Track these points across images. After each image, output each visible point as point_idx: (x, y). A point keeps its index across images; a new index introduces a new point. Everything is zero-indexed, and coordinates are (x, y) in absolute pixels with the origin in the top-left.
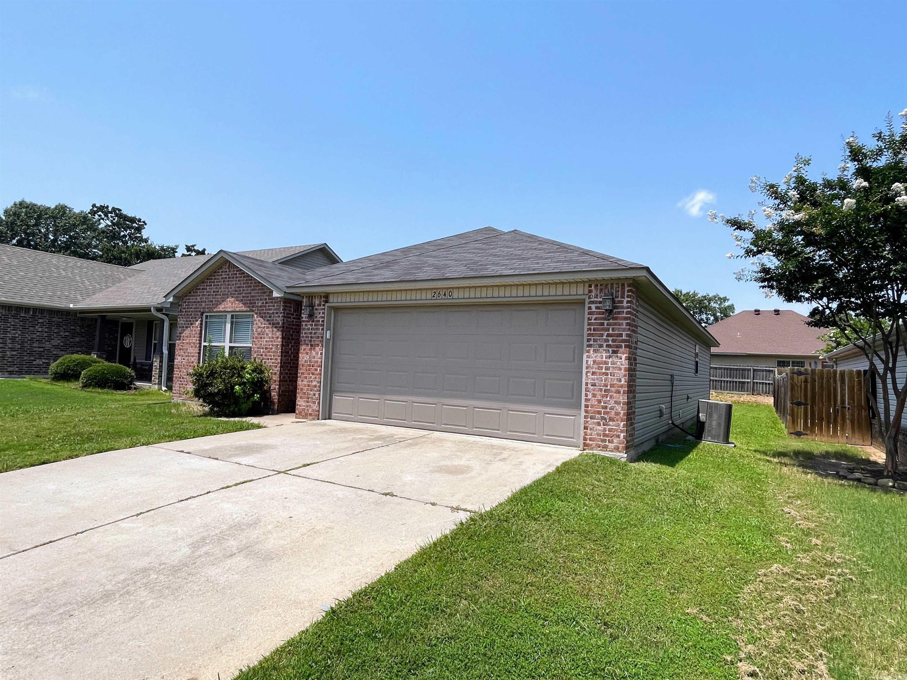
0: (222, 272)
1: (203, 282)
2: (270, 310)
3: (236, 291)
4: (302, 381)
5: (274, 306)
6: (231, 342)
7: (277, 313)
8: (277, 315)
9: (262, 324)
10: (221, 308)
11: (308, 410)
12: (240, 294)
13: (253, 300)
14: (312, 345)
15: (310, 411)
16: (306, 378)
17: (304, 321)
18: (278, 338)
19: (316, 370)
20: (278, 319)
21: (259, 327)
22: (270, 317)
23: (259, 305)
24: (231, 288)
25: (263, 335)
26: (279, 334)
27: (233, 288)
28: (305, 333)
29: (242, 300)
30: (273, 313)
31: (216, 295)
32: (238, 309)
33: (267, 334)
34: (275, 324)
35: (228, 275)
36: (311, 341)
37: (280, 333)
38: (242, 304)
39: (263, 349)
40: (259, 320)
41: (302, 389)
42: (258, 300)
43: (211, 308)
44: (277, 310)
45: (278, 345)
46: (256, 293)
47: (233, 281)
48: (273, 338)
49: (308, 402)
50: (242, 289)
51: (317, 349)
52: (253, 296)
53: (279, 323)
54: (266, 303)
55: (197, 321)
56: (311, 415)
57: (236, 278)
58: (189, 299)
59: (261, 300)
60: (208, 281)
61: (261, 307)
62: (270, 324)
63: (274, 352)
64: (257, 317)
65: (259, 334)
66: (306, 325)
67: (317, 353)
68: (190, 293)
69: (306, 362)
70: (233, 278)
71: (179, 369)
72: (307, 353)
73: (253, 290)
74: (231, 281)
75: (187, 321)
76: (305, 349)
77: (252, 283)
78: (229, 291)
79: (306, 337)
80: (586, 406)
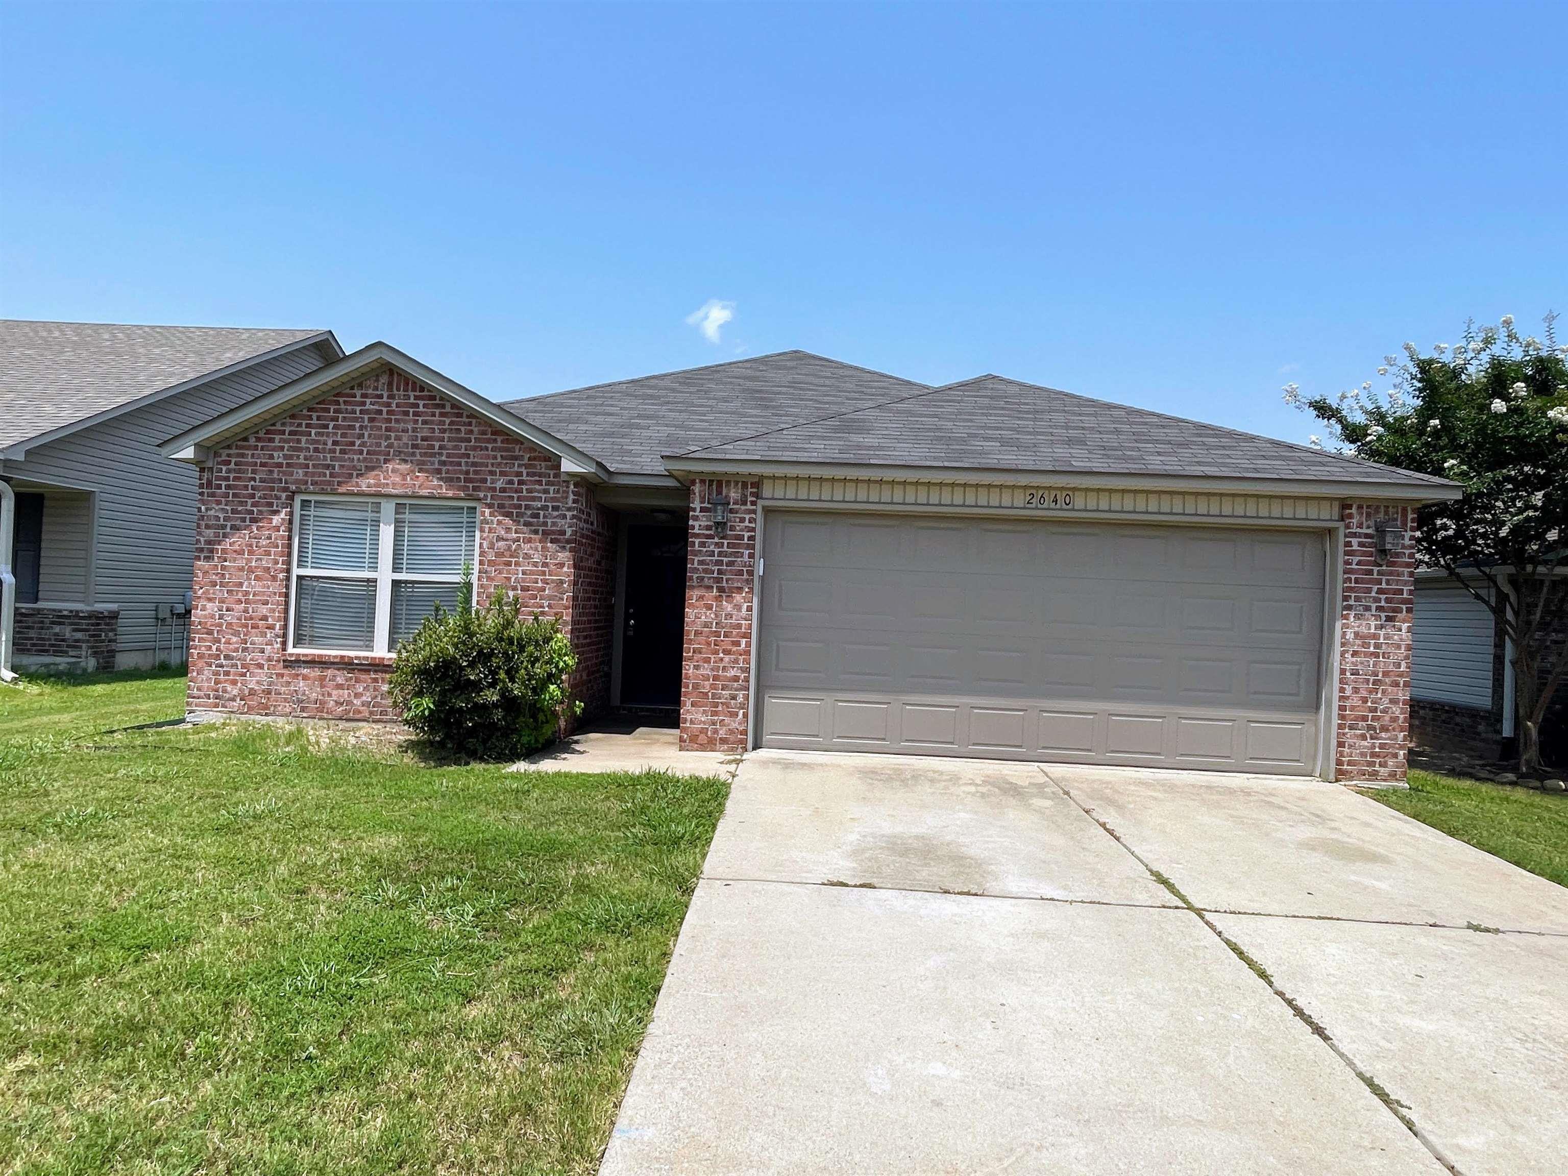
0: (364, 396)
1: (293, 416)
2: (534, 499)
3: (415, 446)
4: (697, 667)
5: (546, 492)
6: (396, 569)
7: (555, 508)
8: (556, 513)
9: (508, 530)
10: (366, 483)
11: (716, 731)
12: (433, 455)
13: (476, 472)
14: (721, 590)
15: (722, 733)
16: (707, 660)
17: (697, 536)
18: (562, 565)
19: (738, 644)
20: (561, 522)
21: (500, 539)
22: (537, 516)
23: (499, 485)
24: (398, 438)
25: (511, 556)
26: (564, 556)
27: (405, 440)
28: (701, 563)
29: (439, 471)
30: (544, 508)
31: (343, 452)
32: (424, 492)
33: (527, 556)
34: (553, 532)
35: (388, 405)
36: (718, 580)
37: (567, 554)
38: (441, 479)
39: (514, 589)
40: (499, 523)
41: (696, 686)
42: (492, 473)
43: (329, 483)
44: (553, 499)
45: (562, 582)
46: (488, 457)
47: (405, 422)
48: (545, 565)
49: (715, 713)
50: (437, 444)
51: (738, 598)
52: (474, 464)
53: (563, 533)
54: (521, 483)
55: (276, 512)
56: (723, 741)
57: (416, 414)
58: (243, 455)
59: (503, 474)
60: (314, 415)
61: (503, 490)
62: (536, 532)
63: (550, 598)
64: (491, 514)
65: (499, 555)
66: (703, 544)
67: (738, 607)
68: (245, 439)
69: (706, 625)
70: (406, 413)
71: (210, 633)
72: (709, 607)
73: (474, 448)
74: (397, 421)
75: (234, 511)
76: (701, 598)
77: (471, 432)
78: (390, 446)
79: (706, 571)
80: (1342, 708)
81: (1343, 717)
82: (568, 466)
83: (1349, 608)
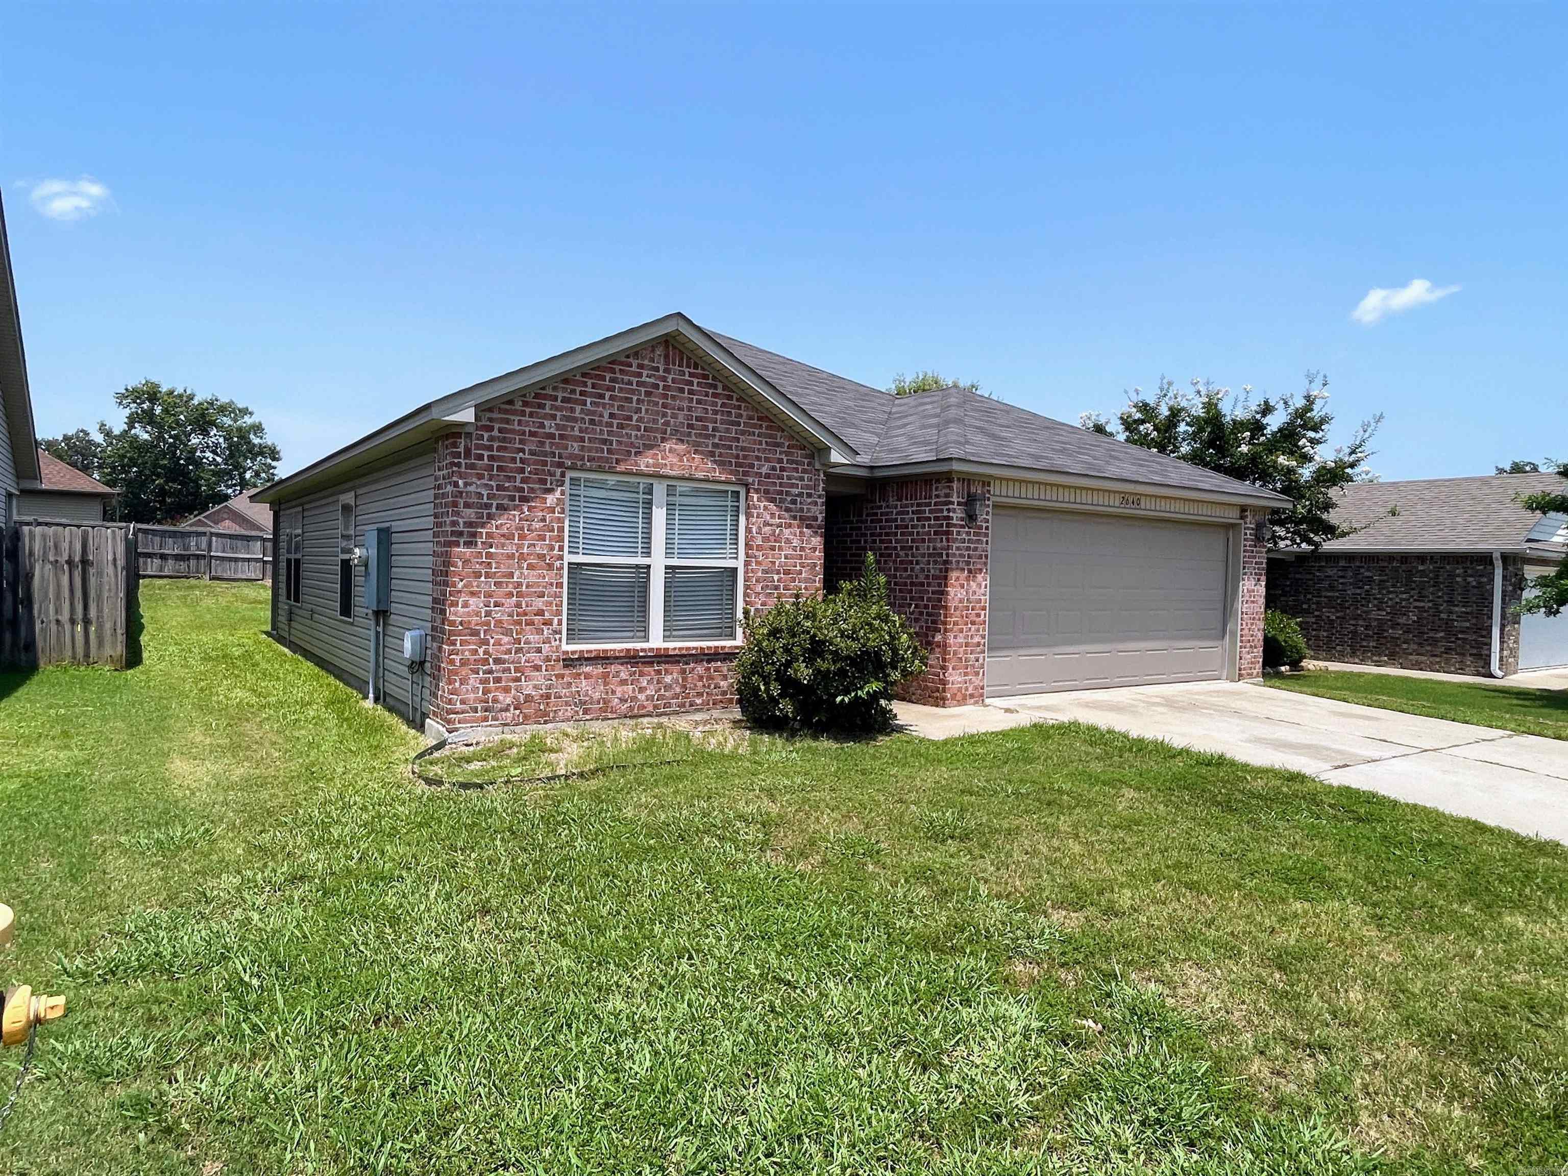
0: (641, 366)
1: (566, 381)
2: (793, 486)
3: (690, 426)
4: (955, 637)
5: (802, 479)
6: (669, 554)
7: (809, 495)
8: (809, 500)
9: (773, 515)
10: (645, 463)
11: (967, 689)
12: (707, 437)
13: (745, 457)
14: (970, 571)
15: (970, 691)
16: (961, 631)
17: (955, 525)
18: (815, 549)
19: (978, 615)
20: (814, 509)
21: (766, 524)
22: (794, 502)
23: (764, 470)
24: (674, 416)
25: (775, 541)
26: (817, 541)
27: (681, 419)
28: (958, 548)
29: (712, 454)
30: (800, 495)
31: (621, 426)
32: (700, 475)
33: (788, 541)
34: (808, 518)
35: (664, 379)
36: (968, 563)
37: (819, 539)
38: (715, 462)
39: (778, 573)
40: (766, 508)
41: (955, 653)
42: (758, 458)
43: (607, 460)
44: (808, 487)
45: (815, 565)
46: (755, 442)
47: (682, 399)
48: (802, 549)
49: (966, 674)
50: (711, 426)
51: (980, 577)
52: (743, 449)
53: (816, 519)
54: (782, 469)
55: (550, 491)
56: (972, 696)
57: (691, 392)
58: (508, 421)
59: (767, 460)
60: (590, 382)
61: (768, 476)
62: (795, 518)
63: (806, 580)
64: (759, 500)
65: (766, 539)
66: (958, 533)
67: (980, 585)
68: (511, 402)
69: (961, 601)
70: (682, 390)
71: (475, 633)
72: (962, 586)
73: (743, 433)
74: (673, 397)
75: (500, 487)
76: (958, 579)
77: (741, 416)
78: (667, 423)
79: (962, 556)
80: (1242, 636)
81: (1242, 641)
82: (836, 457)
83: (1245, 574)
